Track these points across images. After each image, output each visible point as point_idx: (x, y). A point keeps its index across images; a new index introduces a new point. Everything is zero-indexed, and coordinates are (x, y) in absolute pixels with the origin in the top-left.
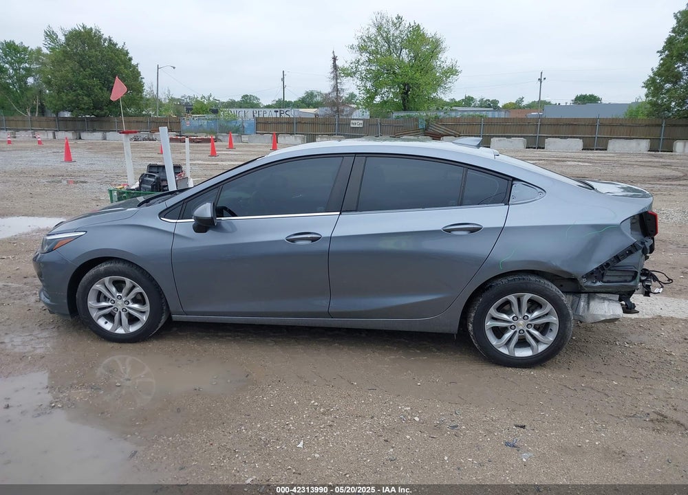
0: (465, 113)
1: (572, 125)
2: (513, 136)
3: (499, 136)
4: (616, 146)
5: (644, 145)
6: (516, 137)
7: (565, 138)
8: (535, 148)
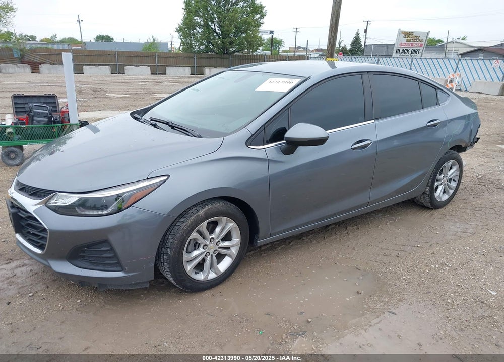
0: (34, 45)
1: (140, 56)
2: (101, 65)
3: (90, 65)
4: (170, 71)
5: (188, 70)
6: (103, 65)
7: (138, 66)
8: (117, 74)
